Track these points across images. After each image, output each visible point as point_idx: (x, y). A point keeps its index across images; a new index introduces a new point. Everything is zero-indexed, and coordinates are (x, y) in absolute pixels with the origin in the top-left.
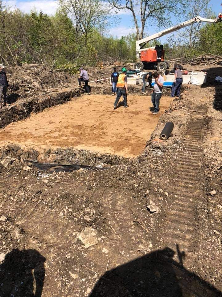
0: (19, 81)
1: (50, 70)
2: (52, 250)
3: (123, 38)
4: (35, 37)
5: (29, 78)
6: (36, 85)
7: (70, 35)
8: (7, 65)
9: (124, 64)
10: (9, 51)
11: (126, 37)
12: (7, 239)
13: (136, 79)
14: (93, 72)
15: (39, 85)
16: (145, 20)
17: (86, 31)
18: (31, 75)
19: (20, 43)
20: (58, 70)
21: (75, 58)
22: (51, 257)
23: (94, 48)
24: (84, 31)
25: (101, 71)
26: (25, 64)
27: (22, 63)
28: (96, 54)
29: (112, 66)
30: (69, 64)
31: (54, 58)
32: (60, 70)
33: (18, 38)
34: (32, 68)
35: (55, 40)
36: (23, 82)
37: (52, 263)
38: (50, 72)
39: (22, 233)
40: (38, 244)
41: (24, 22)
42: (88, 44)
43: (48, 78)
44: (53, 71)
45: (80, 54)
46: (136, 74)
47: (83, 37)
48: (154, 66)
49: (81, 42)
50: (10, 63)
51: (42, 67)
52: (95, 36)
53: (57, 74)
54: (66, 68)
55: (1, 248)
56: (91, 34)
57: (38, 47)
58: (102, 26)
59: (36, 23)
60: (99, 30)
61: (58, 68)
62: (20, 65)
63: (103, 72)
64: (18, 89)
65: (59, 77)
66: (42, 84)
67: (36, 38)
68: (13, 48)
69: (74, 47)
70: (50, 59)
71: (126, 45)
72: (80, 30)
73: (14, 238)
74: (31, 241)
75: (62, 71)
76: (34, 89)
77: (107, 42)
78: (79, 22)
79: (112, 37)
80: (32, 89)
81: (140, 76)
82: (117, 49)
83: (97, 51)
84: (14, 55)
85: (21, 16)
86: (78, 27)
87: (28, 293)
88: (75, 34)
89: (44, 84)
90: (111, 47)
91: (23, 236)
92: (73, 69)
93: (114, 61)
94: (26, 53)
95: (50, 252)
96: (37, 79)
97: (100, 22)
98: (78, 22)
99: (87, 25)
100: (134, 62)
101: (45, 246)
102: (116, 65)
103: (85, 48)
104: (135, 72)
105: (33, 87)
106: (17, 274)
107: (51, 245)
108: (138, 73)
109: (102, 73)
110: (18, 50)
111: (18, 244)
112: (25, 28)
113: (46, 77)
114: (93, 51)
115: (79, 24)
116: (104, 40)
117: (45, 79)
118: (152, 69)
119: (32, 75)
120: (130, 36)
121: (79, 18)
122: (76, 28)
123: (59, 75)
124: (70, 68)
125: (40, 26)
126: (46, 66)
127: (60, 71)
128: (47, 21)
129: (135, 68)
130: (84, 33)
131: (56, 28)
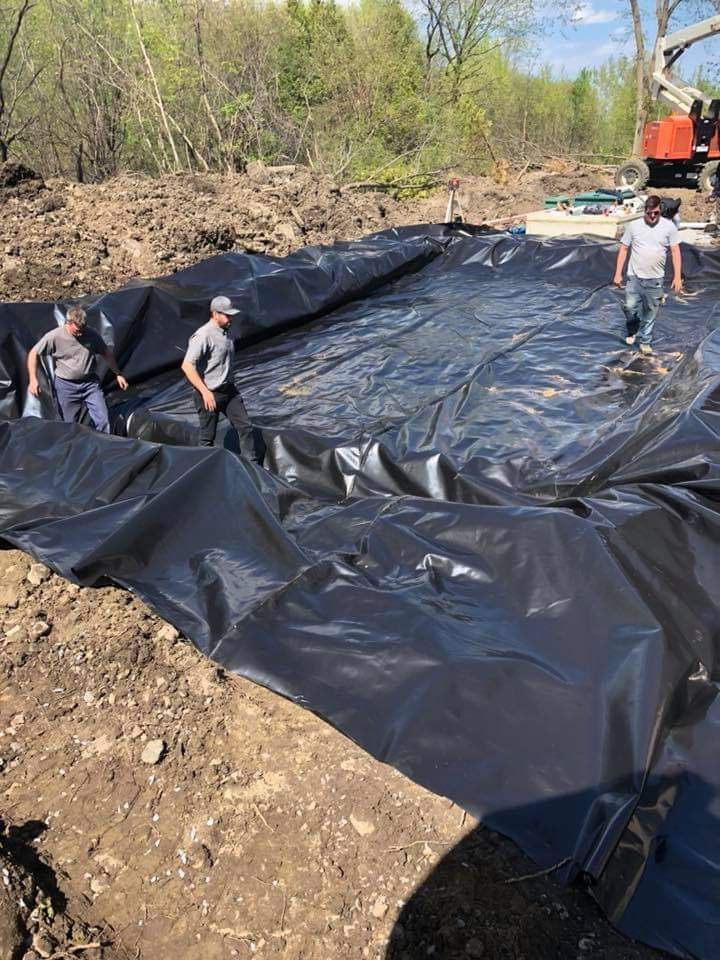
0: (236, 221)
1: (333, 186)
2: (300, 742)
3: (584, 74)
4: (294, 74)
5: (266, 210)
6: (285, 233)
7: (405, 69)
8: (201, 169)
9: (578, 168)
10: (212, 124)
11: (596, 73)
12: (175, 691)
13: (617, 220)
14: (472, 194)
15: (295, 235)
16: (670, 12)
17: (459, 54)
18: (273, 200)
19: (246, 96)
20: (358, 184)
21: (414, 146)
22: (299, 760)
23: (481, 114)
24: (453, 53)
25: (497, 191)
26: (257, 167)
27: (246, 163)
28: (487, 134)
29: (536, 173)
30: (393, 166)
31: (347, 146)
32: (364, 186)
33: (240, 82)
34: (277, 180)
35: (356, 84)
36: (246, 223)
37: (300, 778)
38: (332, 192)
39: (218, 680)
40: (262, 720)
41: (260, 27)
42: (462, 100)
43: (324, 212)
44: (341, 190)
45: (432, 134)
46: (620, 203)
47: (447, 74)
48: (689, 176)
49: (439, 94)
50: (212, 162)
51: (308, 175)
52: (489, 70)
53: (352, 200)
54: (383, 180)
55: (160, 717)
56: (477, 63)
57: (298, 110)
58: (515, 35)
59: (297, 30)
60: (503, 49)
61: (359, 181)
62: (240, 167)
63: (505, 194)
64: (232, 246)
65: (361, 209)
66: (304, 231)
67: (295, 79)
68: (224, 114)
69: (415, 109)
70: (336, 149)
71: (593, 99)
72: (438, 50)
73: (197, 692)
74: (242, 706)
75: (371, 188)
76: (280, 247)
77: (528, 90)
78: (438, 23)
79: (547, 70)
80: (274, 247)
81: (634, 210)
82: (562, 116)
83: (490, 123)
84: (226, 136)
85: (253, 9)
86: (433, 39)
87: (224, 853)
88: (421, 63)
89: (309, 233)
90: (541, 109)
91: (220, 690)
92: (408, 183)
93: (549, 158)
94: (262, 130)
95: (297, 746)
96: (290, 213)
97: (510, 22)
98: (435, 22)
99: (463, 32)
100: (617, 161)
101: (282, 726)
102: (551, 172)
103: (449, 112)
104: (615, 198)
105: (276, 241)
106: (199, 794)
107: (300, 725)
108: (626, 201)
109: (502, 199)
110: (239, 121)
111: (206, 710)
112: (265, 48)
113: (317, 208)
114: (477, 122)
115: (437, 30)
116: (516, 84)
117: (316, 214)
118: (681, 187)
119: (275, 202)
120: (612, 68)
121: (437, 10)
122: (427, 42)
123: (359, 204)
124: (396, 179)
125: (309, 41)
126: (319, 174)
127: (365, 188)
128: (335, 23)
129: (618, 183)
130: (450, 60)
131: (359, 45)
